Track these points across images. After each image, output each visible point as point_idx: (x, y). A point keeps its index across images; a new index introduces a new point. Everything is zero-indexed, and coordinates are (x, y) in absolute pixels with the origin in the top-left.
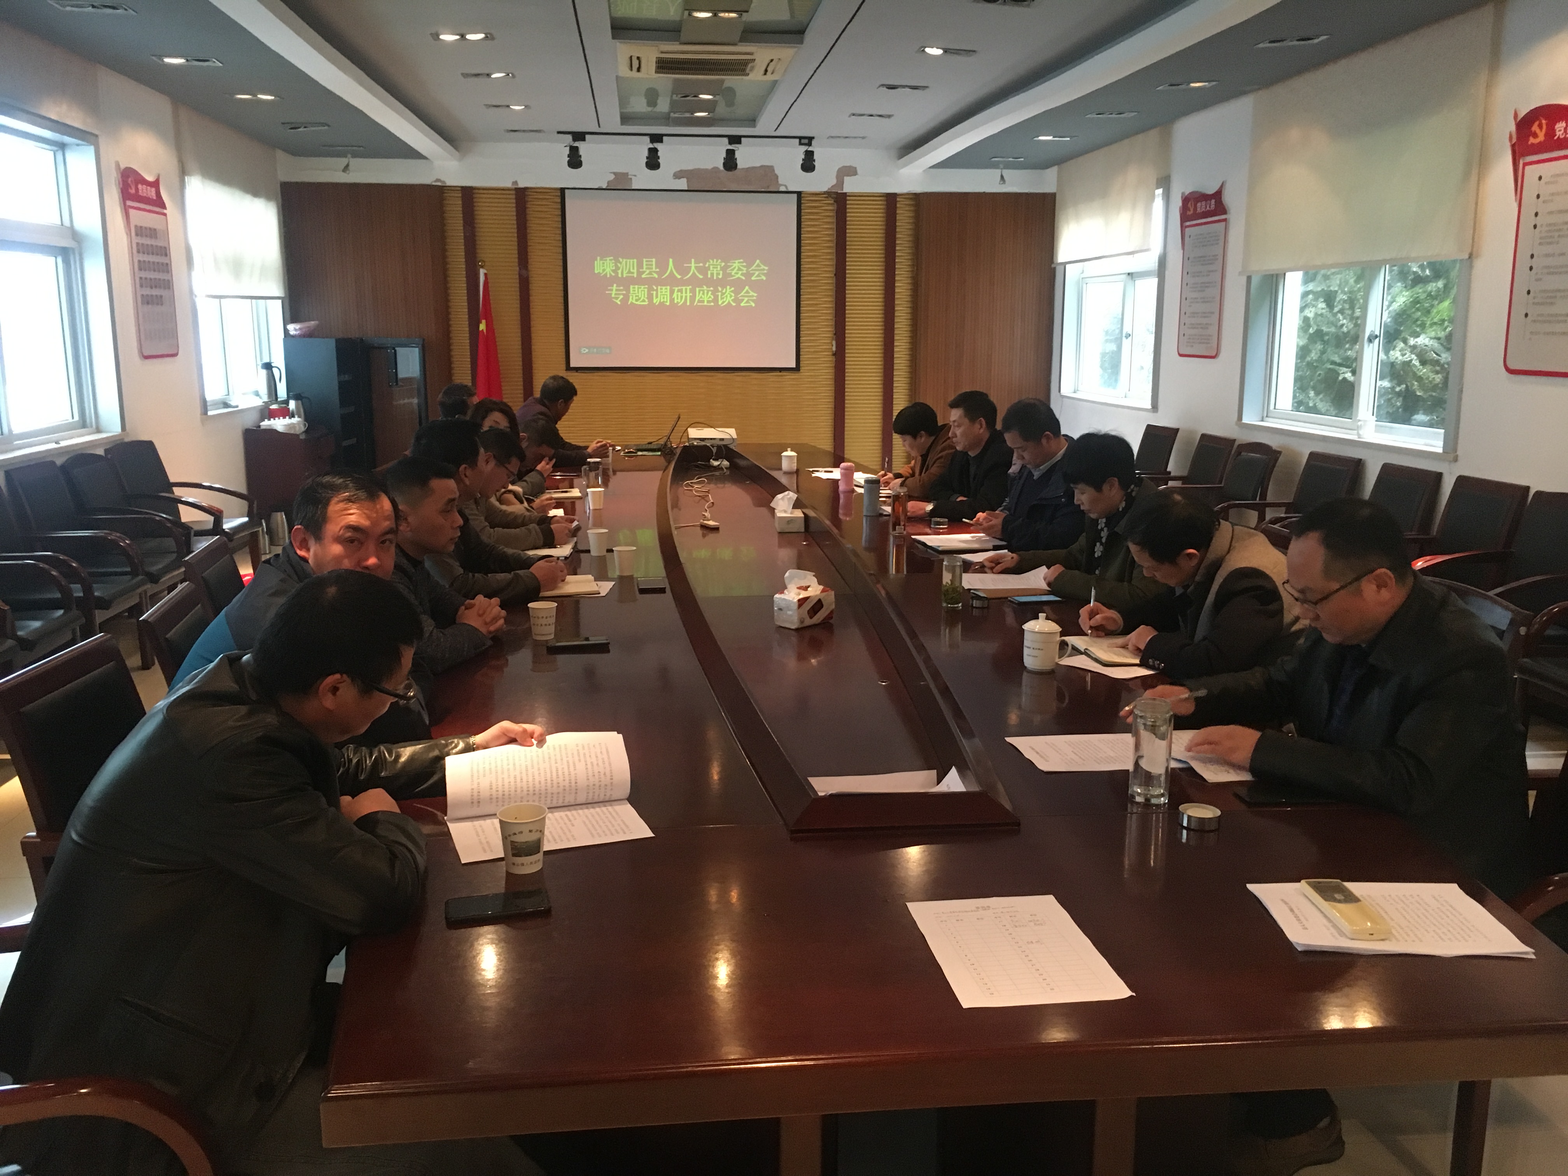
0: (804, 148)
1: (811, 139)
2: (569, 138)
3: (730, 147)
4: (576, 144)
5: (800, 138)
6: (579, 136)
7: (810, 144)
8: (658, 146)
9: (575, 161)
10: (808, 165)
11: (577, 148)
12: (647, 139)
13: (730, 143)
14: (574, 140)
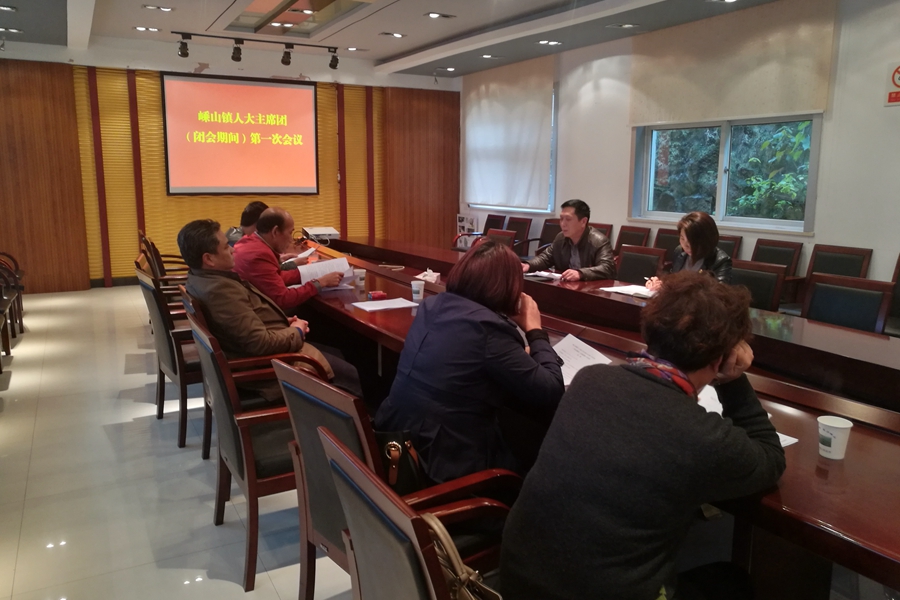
0: (331, 54)
1: (336, 49)
2: (180, 36)
3: (288, 50)
4: (185, 41)
5: (329, 48)
6: (187, 36)
7: (335, 52)
8: (241, 46)
9: (184, 53)
10: (334, 64)
11: (186, 44)
12: (233, 41)
13: (287, 48)
14: (184, 38)
